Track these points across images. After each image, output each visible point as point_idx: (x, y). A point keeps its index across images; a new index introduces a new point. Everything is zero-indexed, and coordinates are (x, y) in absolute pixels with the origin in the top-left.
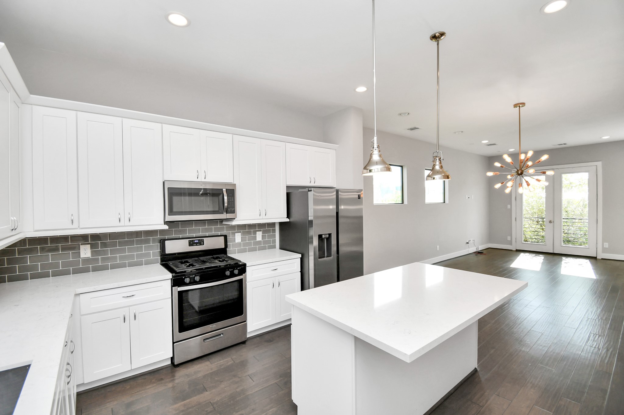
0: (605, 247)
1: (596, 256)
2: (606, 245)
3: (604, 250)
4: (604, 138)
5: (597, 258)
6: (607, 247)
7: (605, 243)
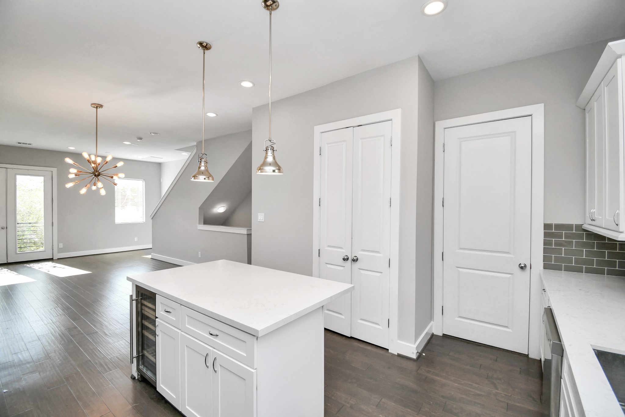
0: (60, 247)
1: (52, 258)
2: (61, 245)
3: (60, 251)
4: (69, 148)
5: (54, 259)
6: (62, 247)
7: (60, 244)
